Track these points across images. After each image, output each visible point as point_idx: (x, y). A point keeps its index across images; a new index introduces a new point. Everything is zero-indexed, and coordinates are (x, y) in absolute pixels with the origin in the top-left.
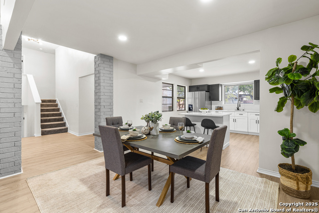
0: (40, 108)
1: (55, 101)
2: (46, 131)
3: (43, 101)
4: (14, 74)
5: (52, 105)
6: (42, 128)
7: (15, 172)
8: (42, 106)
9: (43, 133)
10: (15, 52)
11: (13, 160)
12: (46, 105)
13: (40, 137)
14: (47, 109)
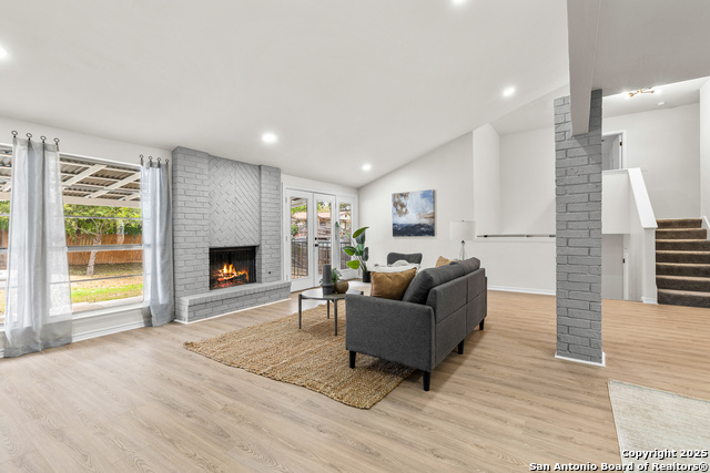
0: (653, 240)
1: (698, 223)
2: (669, 295)
3: (661, 224)
4: (589, 175)
5: (688, 232)
6: (658, 287)
7: (592, 358)
8: (658, 234)
9: (662, 300)
10: (592, 133)
11: (587, 335)
12: (673, 232)
13: (653, 305)
14: (675, 243)
